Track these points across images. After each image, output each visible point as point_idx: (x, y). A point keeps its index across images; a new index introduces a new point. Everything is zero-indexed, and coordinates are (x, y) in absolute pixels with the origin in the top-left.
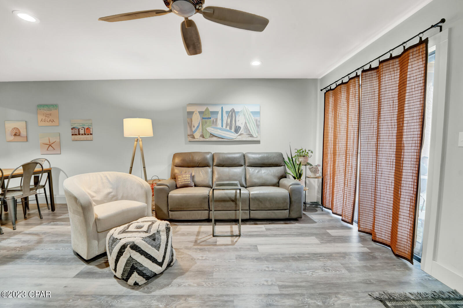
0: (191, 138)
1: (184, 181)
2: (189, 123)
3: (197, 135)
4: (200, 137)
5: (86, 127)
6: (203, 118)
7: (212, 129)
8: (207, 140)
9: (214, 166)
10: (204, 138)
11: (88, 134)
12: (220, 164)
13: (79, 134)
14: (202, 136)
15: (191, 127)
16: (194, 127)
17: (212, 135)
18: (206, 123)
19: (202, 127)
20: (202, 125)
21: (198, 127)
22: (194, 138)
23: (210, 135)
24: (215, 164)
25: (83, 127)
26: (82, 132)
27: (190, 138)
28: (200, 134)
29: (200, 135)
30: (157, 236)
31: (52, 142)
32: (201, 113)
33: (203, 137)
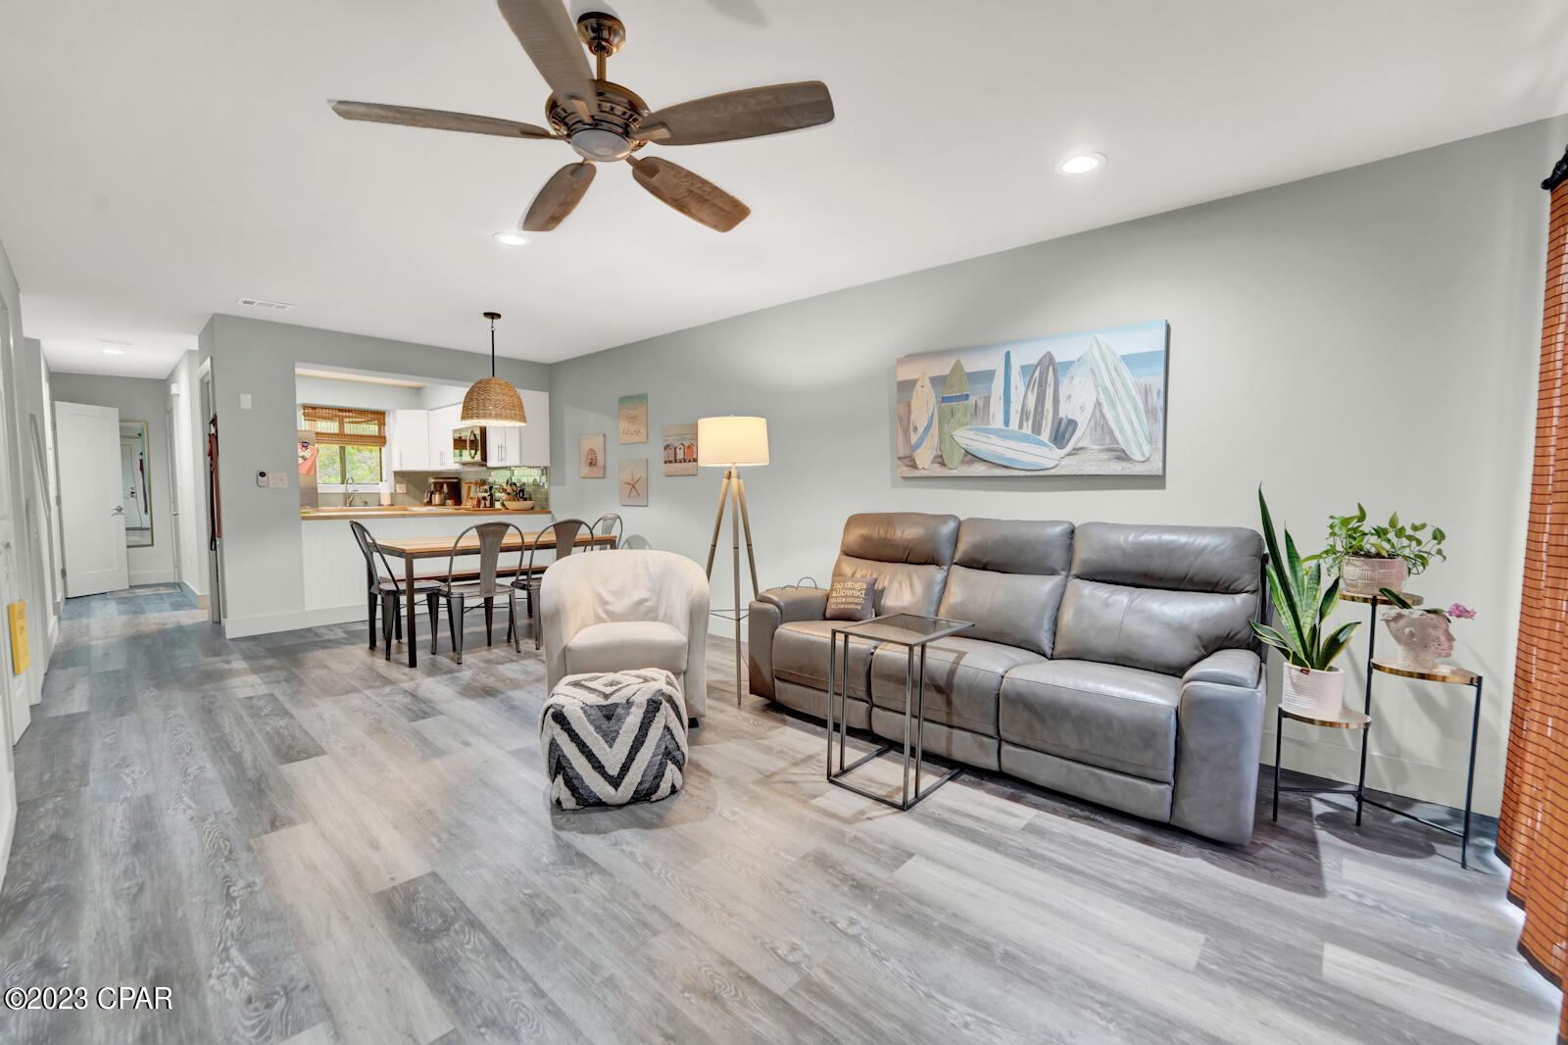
0: (907, 466)
1: (843, 600)
2: (901, 420)
3: (924, 457)
4: (933, 462)
5: (687, 444)
6: (944, 400)
7: (971, 435)
8: (954, 473)
9: (956, 564)
10: (945, 465)
11: (690, 461)
12: (974, 560)
13: (676, 461)
14: (940, 460)
15: (906, 432)
16: (916, 429)
17: (969, 457)
18: (952, 416)
19: (940, 431)
20: (940, 422)
21: (928, 429)
22: (914, 466)
23: (965, 456)
24: (958, 557)
25: (682, 444)
26: (680, 455)
27: (905, 468)
28: (934, 453)
29: (931, 457)
30: (619, 710)
31: (636, 478)
32: (937, 381)
33: (943, 464)
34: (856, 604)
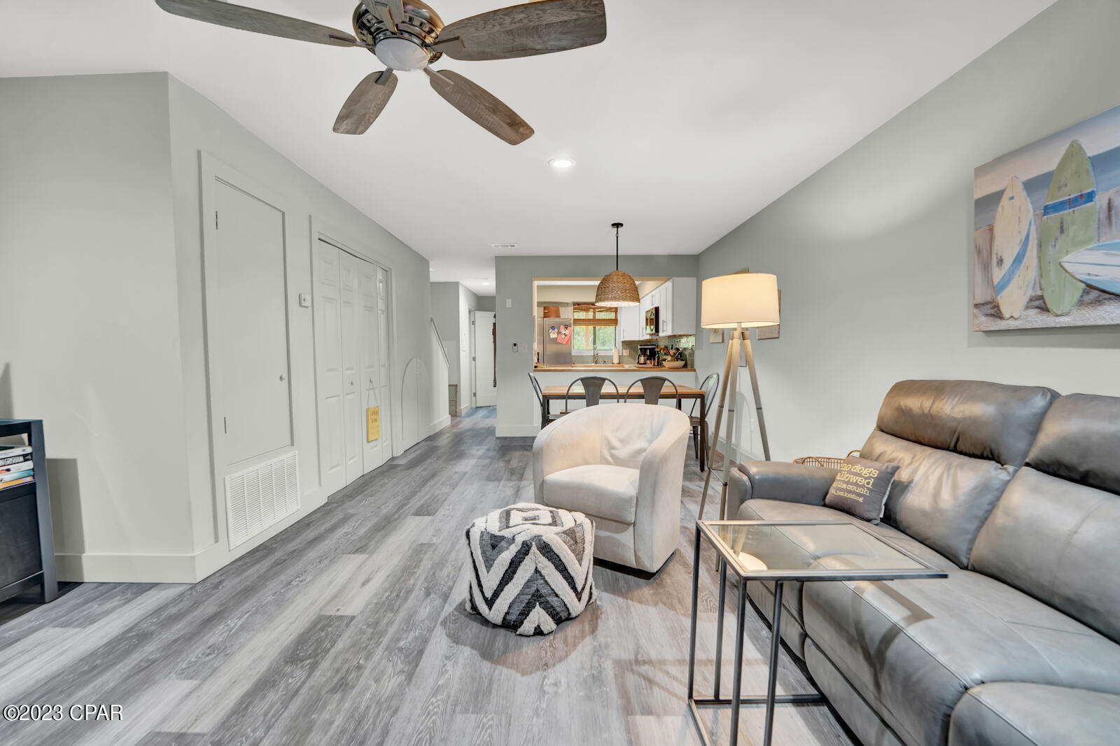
0: (987, 315)
2: (979, 252)
3: (1014, 301)
4: (1027, 308)
6: (1047, 210)
7: (1099, 256)
8: (1065, 321)
9: (1027, 465)
10: (1047, 310)
12: (1060, 464)
14: (1038, 303)
15: (986, 268)
16: (1000, 261)
17: (1094, 294)
18: (1062, 231)
19: (1039, 258)
20: (1040, 246)
21: (1019, 259)
22: (997, 314)
23: (1085, 292)
24: (1032, 455)
27: (983, 319)
28: (1030, 293)
29: (1027, 298)
33: (1044, 309)
34: (859, 495)
